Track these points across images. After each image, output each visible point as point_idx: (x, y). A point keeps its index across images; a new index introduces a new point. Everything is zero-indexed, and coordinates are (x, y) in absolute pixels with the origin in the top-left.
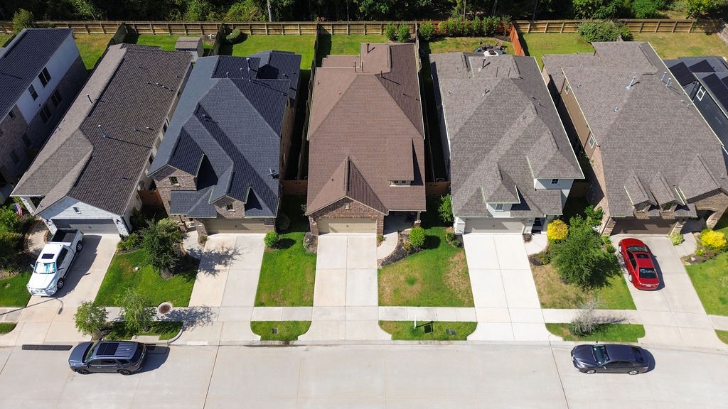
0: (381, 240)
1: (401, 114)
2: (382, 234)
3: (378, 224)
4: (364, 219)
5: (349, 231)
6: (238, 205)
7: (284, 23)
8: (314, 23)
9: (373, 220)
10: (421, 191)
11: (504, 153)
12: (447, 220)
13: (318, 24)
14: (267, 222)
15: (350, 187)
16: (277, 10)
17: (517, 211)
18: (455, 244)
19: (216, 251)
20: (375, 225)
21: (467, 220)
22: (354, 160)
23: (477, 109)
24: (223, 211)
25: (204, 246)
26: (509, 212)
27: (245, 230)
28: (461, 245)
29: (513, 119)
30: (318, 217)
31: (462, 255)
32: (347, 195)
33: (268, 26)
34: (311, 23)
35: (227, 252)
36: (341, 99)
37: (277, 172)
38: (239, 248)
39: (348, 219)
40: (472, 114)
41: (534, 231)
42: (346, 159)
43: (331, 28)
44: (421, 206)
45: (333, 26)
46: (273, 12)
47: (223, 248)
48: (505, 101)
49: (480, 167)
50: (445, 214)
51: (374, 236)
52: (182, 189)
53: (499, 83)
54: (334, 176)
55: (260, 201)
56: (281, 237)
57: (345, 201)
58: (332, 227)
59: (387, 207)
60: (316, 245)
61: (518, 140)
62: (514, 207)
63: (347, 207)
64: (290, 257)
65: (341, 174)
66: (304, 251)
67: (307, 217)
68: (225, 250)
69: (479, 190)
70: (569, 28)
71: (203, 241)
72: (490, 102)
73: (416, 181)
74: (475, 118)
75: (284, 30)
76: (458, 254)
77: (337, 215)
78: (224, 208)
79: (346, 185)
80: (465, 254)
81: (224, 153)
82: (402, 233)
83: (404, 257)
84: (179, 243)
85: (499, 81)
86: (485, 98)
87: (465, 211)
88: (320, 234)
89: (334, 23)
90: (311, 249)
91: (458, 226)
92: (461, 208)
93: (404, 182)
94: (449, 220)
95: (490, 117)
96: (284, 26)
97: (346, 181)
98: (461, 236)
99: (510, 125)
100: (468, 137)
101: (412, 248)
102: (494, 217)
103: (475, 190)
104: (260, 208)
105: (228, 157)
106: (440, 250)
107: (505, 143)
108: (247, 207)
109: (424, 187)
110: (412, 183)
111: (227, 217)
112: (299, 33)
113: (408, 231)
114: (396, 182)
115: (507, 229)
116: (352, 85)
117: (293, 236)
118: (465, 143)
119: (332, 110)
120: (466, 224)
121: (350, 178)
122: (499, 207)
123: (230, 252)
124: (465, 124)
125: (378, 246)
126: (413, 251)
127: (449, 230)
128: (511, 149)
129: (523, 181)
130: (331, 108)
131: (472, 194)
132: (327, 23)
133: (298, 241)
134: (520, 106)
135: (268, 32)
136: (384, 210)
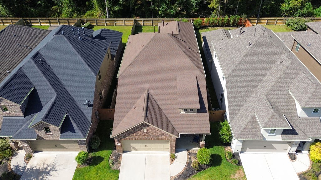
0: (173, 158)
1: (188, 60)
2: (174, 153)
3: (171, 144)
4: (159, 140)
5: (148, 150)
6: (55, 129)
7: (116, 19)
8: (132, 19)
9: (167, 141)
10: (205, 117)
11: (270, 88)
12: (226, 141)
13: (135, 20)
14: (80, 143)
15: (148, 114)
16: (111, 12)
17: (287, 135)
18: (235, 162)
19: (38, 168)
20: (168, 145)
21: (244, 142)
22: (152, 93)
23: (244, 56)
24: (42, 133)
25: (27, 163)
26: (280, 136)
27: (63, 148)
28: (239, 163)
29: (272, 63)
30: (121, 139)
31: (241, 172)
32: (145, 120)
33: (106, 21)
34: (131, 19)
35: (46, 168)
36: (143, 50)
37: (92, 102)
38: (57, 164)
39: (146, 140)
40: (240, 60)
41: (297, 151)
42: (146, 92)
43: (142, 22)
44: (206, 130)
45: (144, 21)
46: (109, 14)
47: (44, 164)
48: (264, 51)
49: (251, 99)
50: (225, 136)
51: (167, 154)
52: (12, 115)
53: (259, 39)
54: (136, 105)
55: (74, 125)
56: (91, 155)
57: (144, 125)
58: (134, 146)
59: (178, 131)
60: (120, 163)
61: (280, 78)
62: (285, 132)
63: (145, 131)
64: (97, 174)
65: (141, 103)
66: (110, 167)
67: (113, 139)
68: (45, 166)
69: (254, 117)
70: (280, 23)
71: (28, 158)
72: (253, 52)
73: (201, 110)
74: (243, 62)
75: (115, 23)
76: (238, 171)
77: (137, 137)
78: (43, 131)
79: (144, 112)
80: (244, 172)
81: (50, 86)
82: (190, 151)
83: (193, 174)
84: (8, 160)
85: (258, 37)
86: (249, 49)
87: (244, 135)
88: (124, 152)
89: (144, 19)
90: (115, 166)
91: (235, 146)
92: (239, 132)
93: (191, 110)
94: (228, 141)
95: (254, 62)
96: (115, 21)
97: (145, 109)
98: (238, 154)
99: (270, 68)
100: (239, 76)
101: (199, 166)
102: (267, 139)
103: (250, 118)
104: (73, 131)
105: (53, 90)
106: (223, 167)
107: (270, 80)
108: (63, 131)
109: (208, 114)
110: (198, 111)
111: (46, 139)
112: (124, 25)
113: (196, 149)
114: (185, 110)
115: (275, 149)
116: (151, 40)
117: (102, 153)
118: (237, 81)
119: (137, 57)
120: (243, 145)
121: (149, 106)
122: (272, 132)
123: (49, 168)
124: (236, 67)
125: (171, 164)
126: (200, 168)
127: (227, 149)
128: (275, 85)
129: (288, 110)
130: (136, 55)
131: (247, 121)
132: (140, 19)
133: (106, 159)
134: (276, 54)
135: (106, 24)
136: (175, 132)
